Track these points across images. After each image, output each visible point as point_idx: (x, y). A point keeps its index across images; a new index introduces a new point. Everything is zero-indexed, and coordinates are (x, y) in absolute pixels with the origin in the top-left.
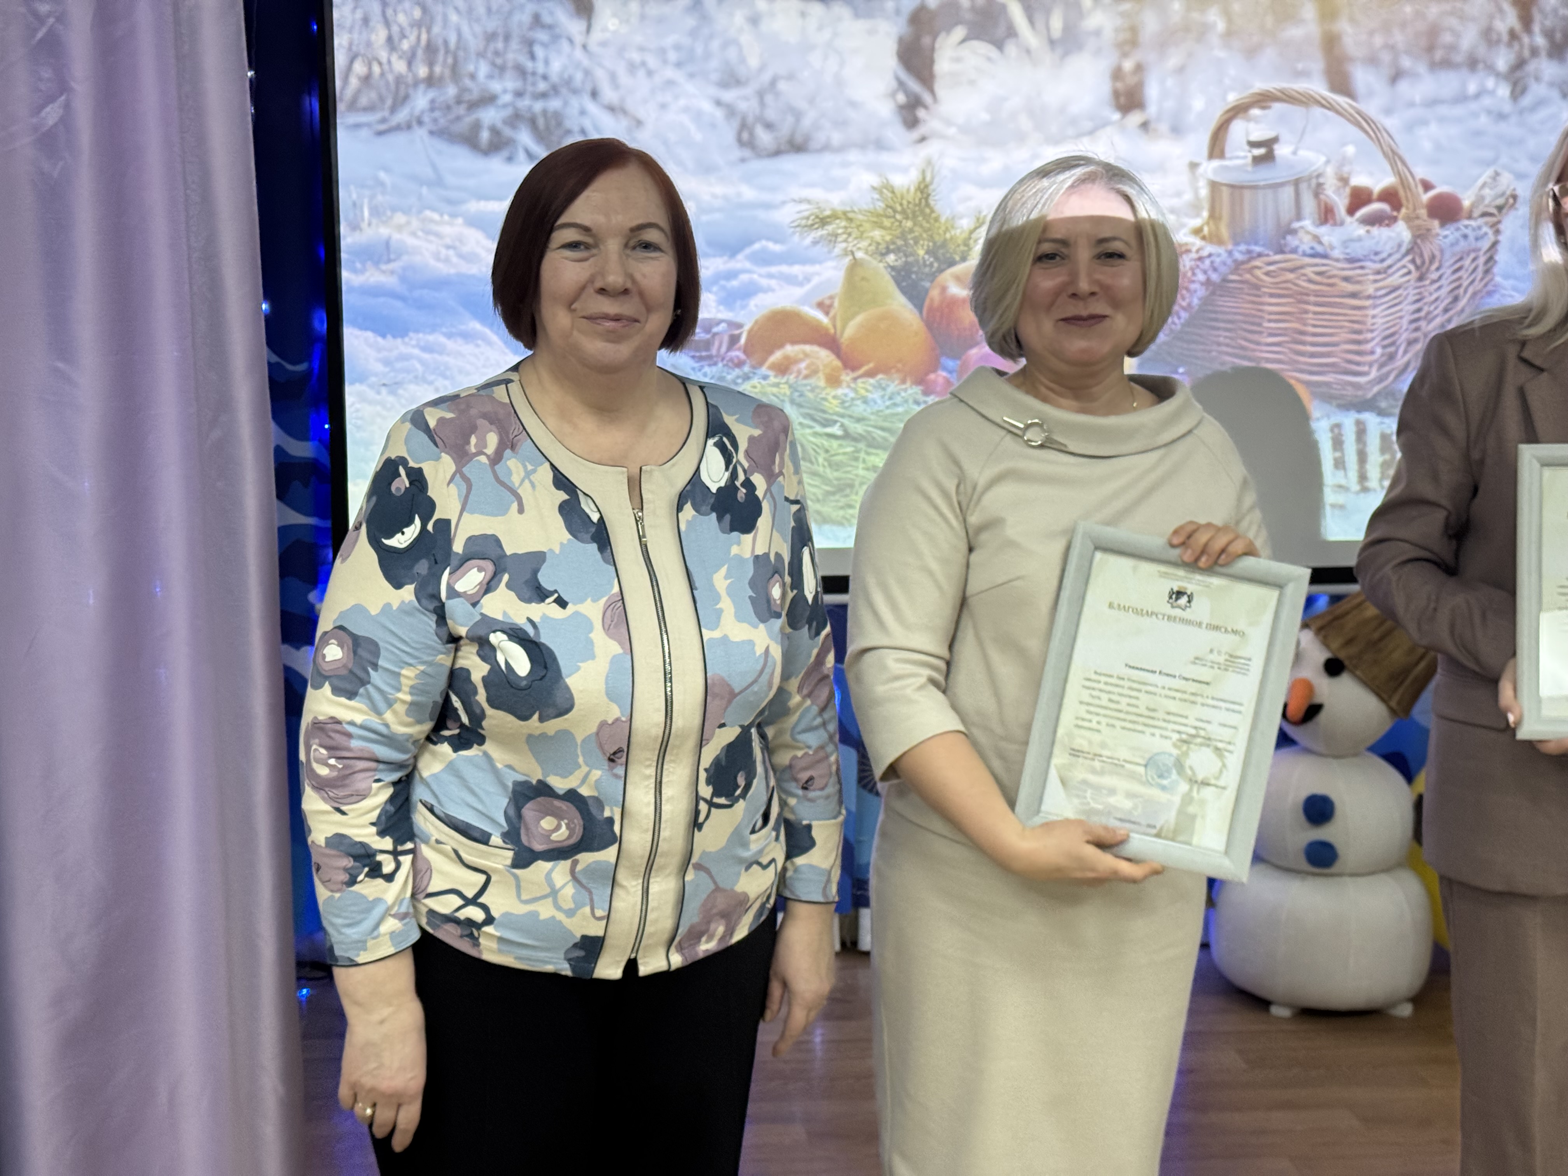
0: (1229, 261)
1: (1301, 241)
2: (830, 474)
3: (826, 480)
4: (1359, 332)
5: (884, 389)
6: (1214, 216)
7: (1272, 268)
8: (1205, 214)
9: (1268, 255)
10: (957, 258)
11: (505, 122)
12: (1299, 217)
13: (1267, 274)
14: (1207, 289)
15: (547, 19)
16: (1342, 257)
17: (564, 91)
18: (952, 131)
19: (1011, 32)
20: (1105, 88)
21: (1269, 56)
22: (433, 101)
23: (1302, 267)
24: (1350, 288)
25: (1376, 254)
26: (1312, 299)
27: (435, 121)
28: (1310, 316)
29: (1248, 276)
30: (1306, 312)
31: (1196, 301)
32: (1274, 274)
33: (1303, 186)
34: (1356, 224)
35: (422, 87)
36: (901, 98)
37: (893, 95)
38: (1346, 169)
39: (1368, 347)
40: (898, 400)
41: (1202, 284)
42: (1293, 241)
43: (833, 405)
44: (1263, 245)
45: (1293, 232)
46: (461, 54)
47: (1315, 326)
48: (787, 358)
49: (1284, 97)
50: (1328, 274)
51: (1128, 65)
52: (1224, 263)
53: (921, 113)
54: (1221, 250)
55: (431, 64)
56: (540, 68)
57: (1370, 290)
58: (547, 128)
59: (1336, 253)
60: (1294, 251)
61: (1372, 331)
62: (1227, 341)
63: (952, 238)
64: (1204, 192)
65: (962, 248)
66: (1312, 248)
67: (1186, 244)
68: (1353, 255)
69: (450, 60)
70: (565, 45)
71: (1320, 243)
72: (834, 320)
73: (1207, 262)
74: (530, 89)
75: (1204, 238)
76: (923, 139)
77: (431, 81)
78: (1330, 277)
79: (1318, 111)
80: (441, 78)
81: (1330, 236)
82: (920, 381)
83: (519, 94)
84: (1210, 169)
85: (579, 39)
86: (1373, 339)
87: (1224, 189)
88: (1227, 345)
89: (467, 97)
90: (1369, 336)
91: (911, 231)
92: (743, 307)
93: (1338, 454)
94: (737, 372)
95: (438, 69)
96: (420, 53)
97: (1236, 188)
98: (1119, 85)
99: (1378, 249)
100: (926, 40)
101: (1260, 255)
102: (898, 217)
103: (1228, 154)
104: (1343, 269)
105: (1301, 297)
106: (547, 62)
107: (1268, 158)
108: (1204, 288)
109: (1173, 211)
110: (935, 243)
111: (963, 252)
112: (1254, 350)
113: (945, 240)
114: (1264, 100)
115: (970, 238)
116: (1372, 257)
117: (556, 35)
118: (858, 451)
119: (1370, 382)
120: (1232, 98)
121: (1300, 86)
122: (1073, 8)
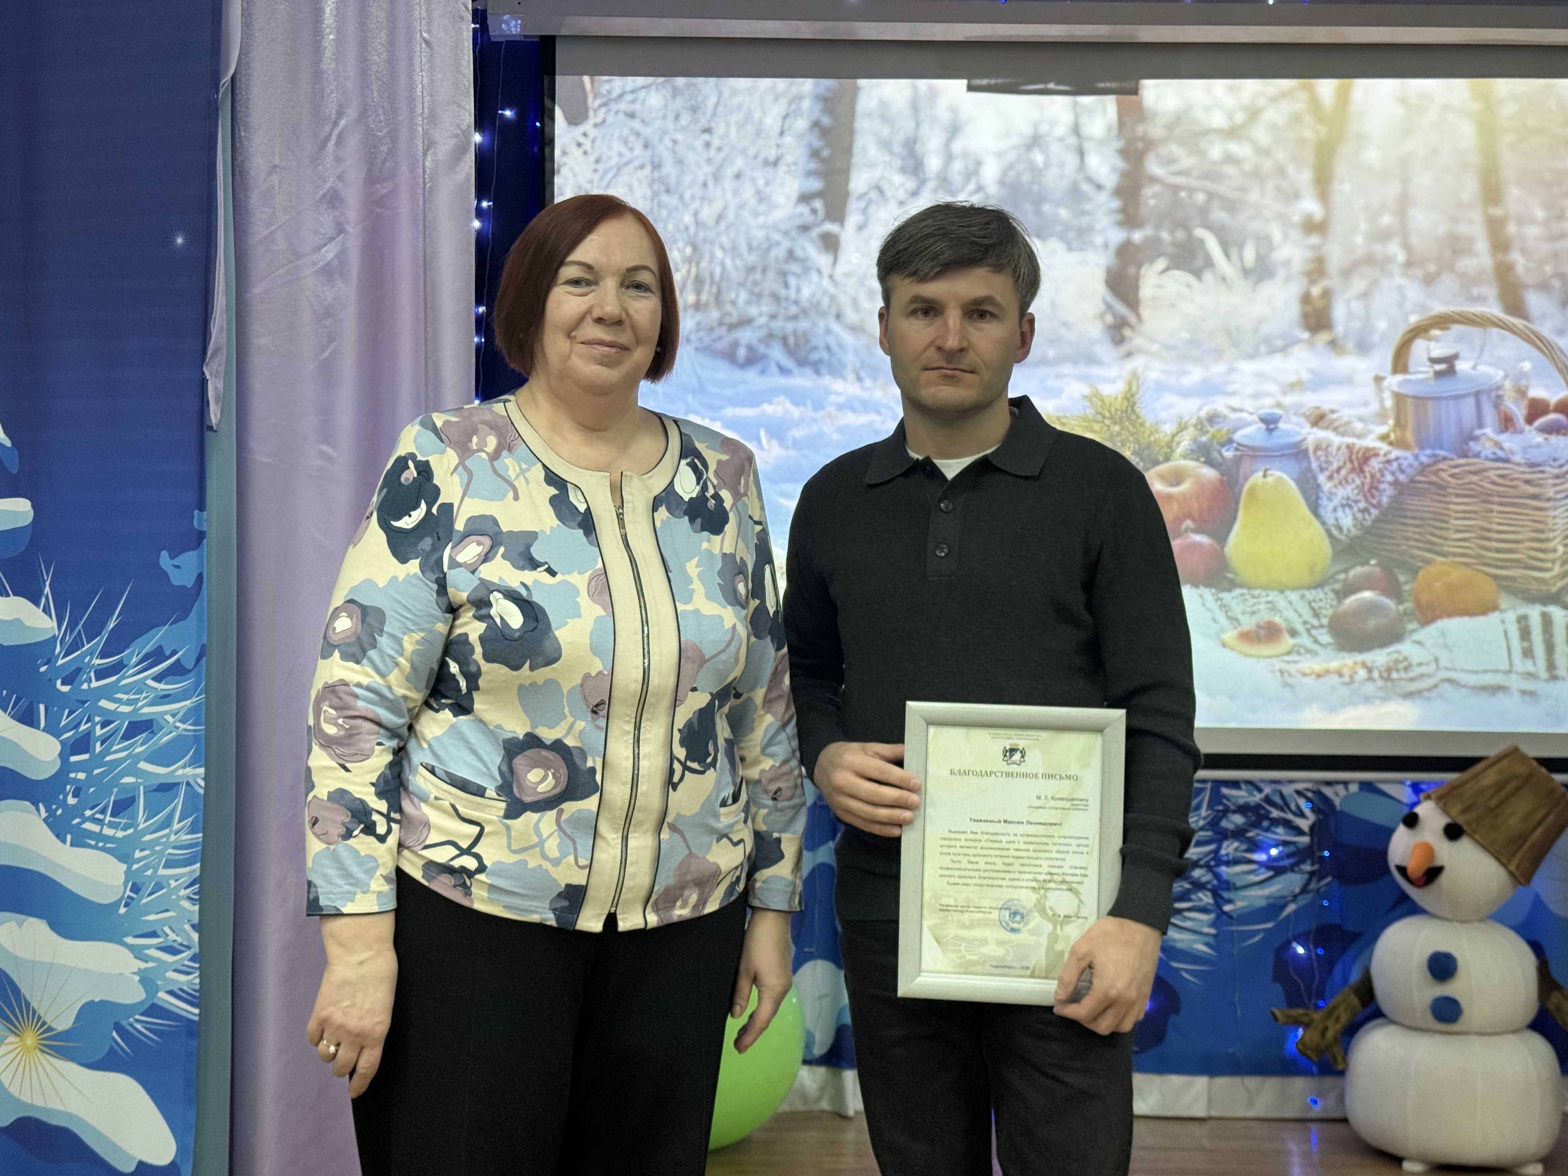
0: (1416, 464)
1: (1484, 447)
4: (1542, 531)
6: (1399, 423)
7: (1457, 470)
8: (1391, 422)
9: (1452, 459)
10: (1161, 459)
11: (760, 341)
12: (1481, 425)
13: (1452, 476)
14: (1395, 489)
15: (799, 253)
16: (1522, 461)
17: (812, 314)
18: (1155, 347)
19: (1209, 263)
20: (1294, 311)
21: (1447, 283)
22: (699, 324)
23: (1485, 470)
24: (1531, 490)
25: (1555, 460)
26: (1496, 499)
27: (700, 339)
28: (1495, 514)
29: (1434, 478)
30: (1491, 511)
31: (1385, 500)
32: (1458, 476)
33: (1484, 398)
34: (1534, 433)
35: (690, 311)
36: (1109, 319)
37: (1102, 316)
38: (1523, 382)
39: (1551, 545)
41: (1391, 484)
42: (1474, 446)
44: (1448, 450)
45: (1476, 439)
46: (724, 284)
47: (1499, 524)
49: (1463, 320)
50: (1511, 477)
51: (1316, 291)
52: (1411, 466)
53: (1127, 332)
54: (1407, 454)
55: (698, 293)
56: (792, 294)
57: (1550, 493)
58: (797, 344)
59: (1517, 458)
60: (1477, 455)
61: (1554, 531)
62: (1417, 536)
63: (1156, 440)
64: (1389, 403)
65: (1165, 450)
66: (1494, 453)
67: (1374, 449)
68: (1533, 460)
69: (714, 290)
70: (815, 277)
71: (1502, 448)
73: (1395, 465)
74: (782, 312)
75: (1391, 443)
76: (1129, 355)
77: (698, 306)
78: (1512, 480)
79: (1495, 332)
80: (707, 304)
81: (1509, 441)
83: (773, 317)
84: (1394, 381)
85: (826, 270)
86: (1555, 538)
87: (1409, 400)
88: (1417, 540)
89: (728, 320)
90: (1551, 535)
91: (1119, 434)
93: (1526, 644)
95: (704, 297)
96: (690, 283)
97: (1420, 400)
98: (1309, 308)
99: (1556, 456)
100: (1132, 270)
101: (1445, 459)
102: (1107, 422)
103: (1411, 370)
104: (1524, 473)
105: (1485, 497)
106: (798, 290)
107: (1450, 372)
108: (1392, 488)
109: (1361, 419)
110: (1139, 445)
111: (1166, 454)
112: (1441, 545)
113: (1150, 442)
114: (1443, 322)
115: (1172, 441)
116: (1552, 463)
117: (807, 267)
119: (1554, 577)
120: (1413, 319)
121: (1478, 309)
122: (1265, 242)
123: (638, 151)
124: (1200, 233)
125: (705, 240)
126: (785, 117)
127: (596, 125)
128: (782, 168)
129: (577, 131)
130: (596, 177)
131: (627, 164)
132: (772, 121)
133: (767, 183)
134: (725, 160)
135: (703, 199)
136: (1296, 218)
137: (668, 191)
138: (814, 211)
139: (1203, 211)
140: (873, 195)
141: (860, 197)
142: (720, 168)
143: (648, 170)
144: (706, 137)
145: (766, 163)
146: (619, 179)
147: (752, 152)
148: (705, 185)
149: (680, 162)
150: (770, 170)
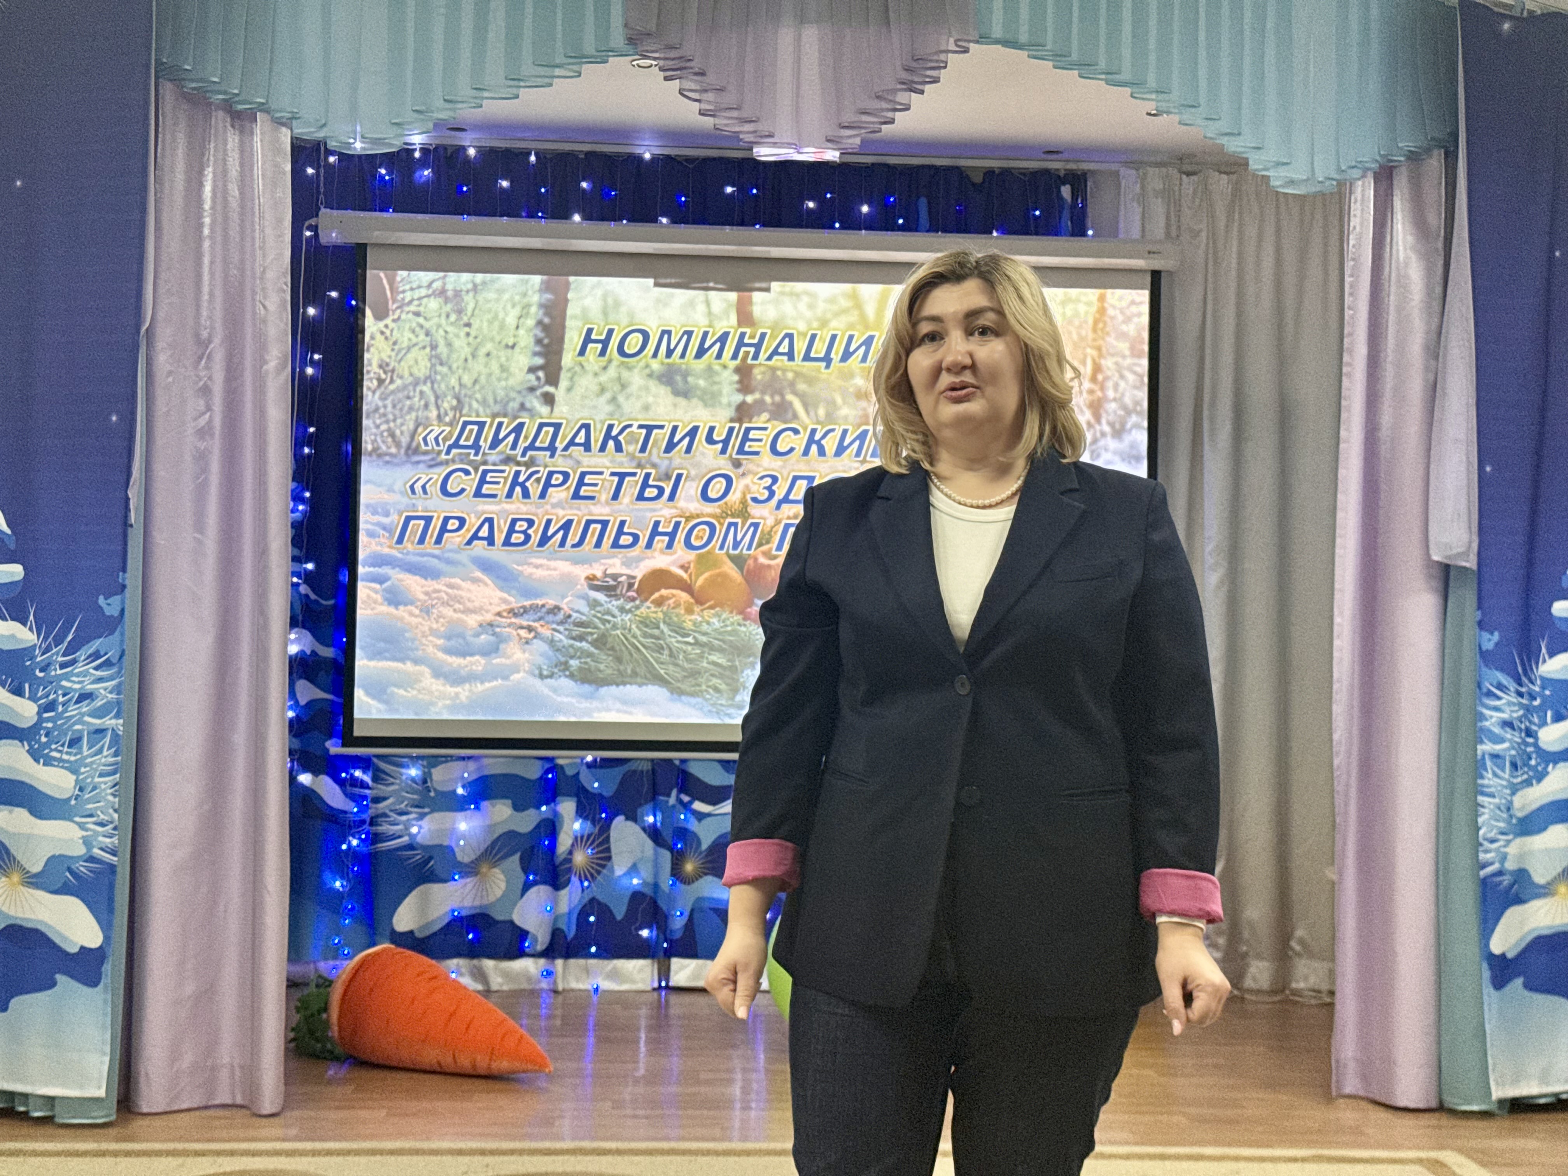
2: (686, 665)
3: (684, 669)
5: (719, 616)
10: (764, 542)
15: (528, 405)
18: (760, 470)
19: (795, 416)
40: (728, 623)
43: (689, 625)
48: (661, 596)
65: (767, 537)
72: (690, 576)
76: (744, 474)
82: (741, 612)
92: (637, 567)
94: (632, 604)
118: (703, 652)
122: (832, 405)
123: (422, 337)
124: (790, 397)
125: (465, 396)
126: (520, 318)
127: (394, 321)
128: (517, 349)
129: (381, 325)
130: (393, 354)
131: (415, 345)
132: (511, 320)
133: (507, 360)
134: (479, 344)
135: (465, 369)
136: (851, 390)
137: (441, 364)
138: (538, 378)
139: (792, 384)
140: (578, 369)
141: (569, 370)
142: (476, 349)
143: (428, 350)
144: (467, 329)
145: (507, 346)
146: (409, 356)
147: (498, 338)
148: (466, 360)
149: (449, 345)
150: (510, 351)
